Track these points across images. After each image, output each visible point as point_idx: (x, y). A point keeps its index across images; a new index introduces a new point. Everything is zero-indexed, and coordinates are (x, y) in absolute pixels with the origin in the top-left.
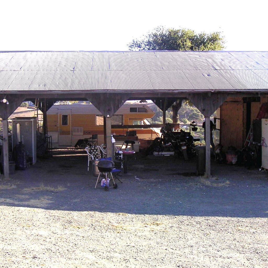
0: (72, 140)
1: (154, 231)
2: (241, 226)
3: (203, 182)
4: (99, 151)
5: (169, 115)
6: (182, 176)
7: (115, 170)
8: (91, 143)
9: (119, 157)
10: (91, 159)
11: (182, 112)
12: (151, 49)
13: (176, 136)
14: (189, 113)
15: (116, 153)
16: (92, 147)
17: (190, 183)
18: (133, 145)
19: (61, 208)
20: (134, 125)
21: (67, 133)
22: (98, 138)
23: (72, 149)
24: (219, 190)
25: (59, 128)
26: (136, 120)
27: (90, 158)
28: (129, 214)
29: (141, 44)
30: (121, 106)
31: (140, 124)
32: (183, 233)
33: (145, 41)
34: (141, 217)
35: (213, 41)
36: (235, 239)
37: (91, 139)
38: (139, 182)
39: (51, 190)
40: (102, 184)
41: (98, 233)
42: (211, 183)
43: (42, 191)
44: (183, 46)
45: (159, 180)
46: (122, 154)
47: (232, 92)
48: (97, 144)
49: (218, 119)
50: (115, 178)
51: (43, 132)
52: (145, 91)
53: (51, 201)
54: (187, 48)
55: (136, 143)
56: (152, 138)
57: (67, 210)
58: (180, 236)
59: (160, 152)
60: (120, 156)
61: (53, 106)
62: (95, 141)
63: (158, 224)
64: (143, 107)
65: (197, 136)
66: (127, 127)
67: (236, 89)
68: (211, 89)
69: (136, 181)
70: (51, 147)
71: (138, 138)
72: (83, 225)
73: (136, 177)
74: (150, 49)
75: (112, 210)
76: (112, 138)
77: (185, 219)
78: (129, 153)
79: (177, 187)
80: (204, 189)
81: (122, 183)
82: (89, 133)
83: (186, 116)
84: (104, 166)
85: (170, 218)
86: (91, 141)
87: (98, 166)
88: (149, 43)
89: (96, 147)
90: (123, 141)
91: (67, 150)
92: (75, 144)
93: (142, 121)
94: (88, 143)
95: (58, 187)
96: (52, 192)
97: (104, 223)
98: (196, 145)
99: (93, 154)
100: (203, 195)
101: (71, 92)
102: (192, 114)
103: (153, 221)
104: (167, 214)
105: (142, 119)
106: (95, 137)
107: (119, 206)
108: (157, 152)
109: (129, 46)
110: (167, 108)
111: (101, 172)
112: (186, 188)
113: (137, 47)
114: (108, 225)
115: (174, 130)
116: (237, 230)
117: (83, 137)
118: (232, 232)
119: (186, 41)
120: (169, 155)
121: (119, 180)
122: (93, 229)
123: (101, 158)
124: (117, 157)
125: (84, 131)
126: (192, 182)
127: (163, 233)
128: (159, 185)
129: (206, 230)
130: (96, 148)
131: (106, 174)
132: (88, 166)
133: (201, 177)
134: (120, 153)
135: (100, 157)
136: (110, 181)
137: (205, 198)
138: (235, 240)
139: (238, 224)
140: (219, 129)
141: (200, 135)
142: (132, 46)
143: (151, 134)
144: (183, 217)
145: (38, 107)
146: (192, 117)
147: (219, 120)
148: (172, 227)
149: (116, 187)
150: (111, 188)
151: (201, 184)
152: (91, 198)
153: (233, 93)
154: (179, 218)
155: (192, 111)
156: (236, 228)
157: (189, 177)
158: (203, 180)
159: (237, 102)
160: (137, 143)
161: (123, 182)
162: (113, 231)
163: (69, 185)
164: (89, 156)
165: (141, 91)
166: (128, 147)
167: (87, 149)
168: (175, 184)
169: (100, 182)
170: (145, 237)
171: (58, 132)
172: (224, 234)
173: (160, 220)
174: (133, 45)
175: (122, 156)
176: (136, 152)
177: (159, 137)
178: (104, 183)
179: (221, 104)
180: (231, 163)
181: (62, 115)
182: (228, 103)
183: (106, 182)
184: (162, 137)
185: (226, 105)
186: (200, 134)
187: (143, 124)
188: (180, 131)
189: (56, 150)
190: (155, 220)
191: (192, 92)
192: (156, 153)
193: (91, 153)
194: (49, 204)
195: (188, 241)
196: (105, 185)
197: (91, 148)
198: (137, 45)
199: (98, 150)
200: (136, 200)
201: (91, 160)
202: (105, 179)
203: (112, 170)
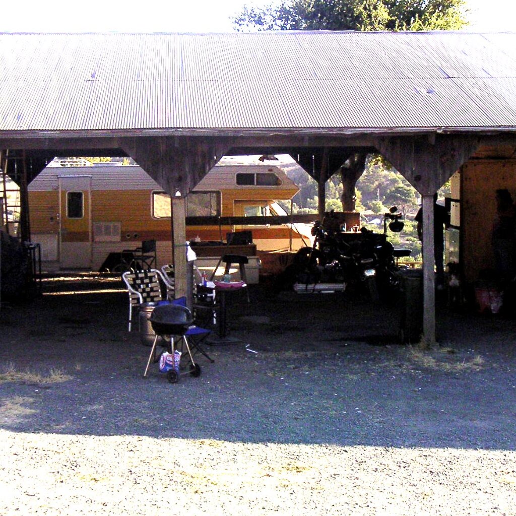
0: (92, 255)
1: (290, 487)
2: (511, 473)
3: (416, 359)
4: (156, 282)
5: (337, 191)
6: (363, 344)
7: (193, 329)
8: (140, 262)
9: (206, 296)
10: (136, 301)
11: (368, 184)
12: (288, 28)
13: (352, 242)
14: (386, 188)
15: (198, 286)
16: (140, 272)
17: (384, 362)
18: (244, 266)
19: (55, 427)
20: (247, 217)
21: (81, 236)
22: (157, 248)
23: (94, 276)
24: (457, 379)
25: (60, 225)
26: (254, 204)
27: (133, 299)
28: (226, 443)
29: (262, 15)
30: (210, 169)
31: (262, 213)
32: (363, 493)
33: (274, 8)
34: (259, 449)
35: (444, 6)
36: (496, 508)
37: (139, 251)
38: (256, 359)
39: (31, 382)
40: (161, 366)
41: (145, 493)
42: (436, 362)
43: (9, 385)
44: (368, 21)
45: (306, 355)
46: (213, 289)
47: (489, 134)
48: (153, 264)
49: (456, 201)
50: (195, 350)
51: (20, 235)
52: (272, 131)
53: (31, 408)
54: (379, 24)
55: (249, 261)
56: (291, 250)
57: (70, 433)
58: (357, 499)
59: (311, 283)
60: (208, 295)
61: (44, 171)
62: (149, 257)
63: (300, 470)
64: (269, 172)
65: (406, 244)
66: (230, 221)
67: (500, 126)
68: (436, 126)
69: (249, 358)
70: (38, 273)
71: (258, 249)
72: (107, 471)
73: (248, 348)
74: (286, 27)
75: (185, 431)
76: (187, 249)
77: (368, 456)
78: (232, 287)
79: (351, 373)
80: (420, 377)
81: (213, 362)
82: (135, 237)
83: (378, 194)
84: (166, 320)
85: (331, 451)
86: (139, 256)
87: (153, 320)
88: (284, 14)
89: (150, 271)
90: (219, 256)
91: (80, 278)
92: (101, 265)
93: (268, 208)
94: (131, 263)
95: (52, 373)
96: (35, 385)
97: (160, 467)
98: (402, 267)
99: (140, 290)
100: (415, 391)
101: (84, 135)
102: (394, 189)
103: (288, 461)
104: (325, 443)
105: (266, 201)
106: (148, 246)
107: (204, 423)
108: (303, 283)
109: (235, 19)
110: (328, 175)
111: (159, 334)
112: (373, 373)
113: (254, 23)
114: (171, 472)
115: (345, 229)
116: (502, 485)
117: (120, 248)
118: (489, 490)
119: (375, 8)
120: (332, 292)
121: (206, 356)
122: (131, 483)
123: (160, 299)
124: (201, 296)
125: (123, 233)
126: (388, 360)
127: (312, 491)
128: (306, 367)
129: (423, 484)
130: (149, 274)
131: (172, 339)
132: (130, 319)
133: (411, 346)
134: (207, 286)
135: (160, 296)
136: (182, 356)
137: (420, 400)
138: (495, 510)
139: (503, 468)
140: (459, 225)
141: (414, 241)
142: (241, 20)
143: (289, 240)
144: (365, 449)
145: (5, 172)
146: (394, 197)
147: (458, 204)
148: (336, 476)
149: (196, 372)
150: (185, 376)
151: (411, 365)
152: (133, 402)
153: (491, 136)
154: (355, 452)
155: (394, 181)
156: (498, 479)
157: (381, 347)
158: (417, 355)
159: (503, 158)
160: (255, 260)
161: (215, 362)
162: (184, 487)
163: (78, 368)
164: (133, 294)
165: (261, 131)
166: (232, 271)
167: (127, 277)
168: (346, 363)
169: (156, 360)
170: (265, 504)
171: (59, 235)
172: (468, 495)
173: (306, 457)
174: (243, 17)
175: (214, 294)
176: (247, 285)
177: (308, 246)
178: (166, 363)
179: (462, 163)
180: (488, 309)
181: (67, 193)
182: (480, 161)
183: (171, 359)
184: (315, 245)
185: (475, 165)
186: (413, 239)
187: (268, 214)
188: (360, 232)
189: (52, 279)
190: (292, 457)
191: (389, 133)
192: (300, 287)
193: (137, 286)
194: (26, 417)
195: (375, 513)
196: (168, 368)
197: (136, 274)
198: (252, 17)
199: (154, 280)
200: (247, 407)
201: (138, 305)
202: (170, 352)
203: (186, 329)
